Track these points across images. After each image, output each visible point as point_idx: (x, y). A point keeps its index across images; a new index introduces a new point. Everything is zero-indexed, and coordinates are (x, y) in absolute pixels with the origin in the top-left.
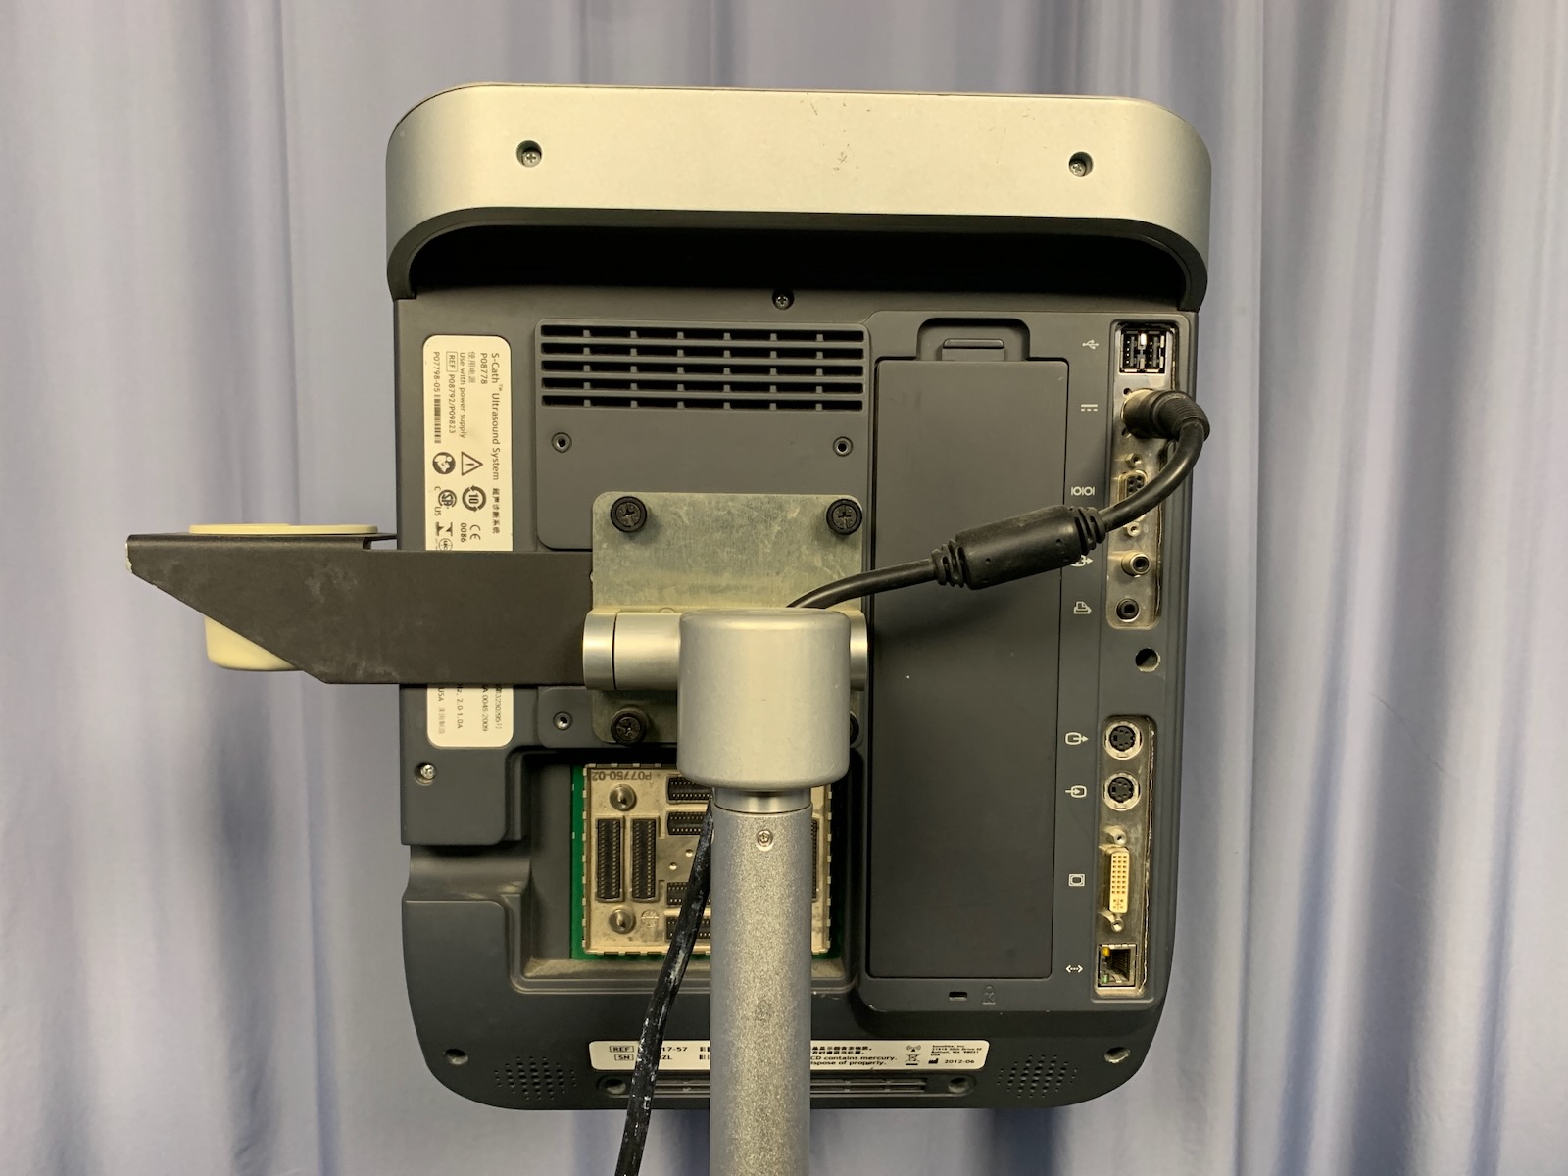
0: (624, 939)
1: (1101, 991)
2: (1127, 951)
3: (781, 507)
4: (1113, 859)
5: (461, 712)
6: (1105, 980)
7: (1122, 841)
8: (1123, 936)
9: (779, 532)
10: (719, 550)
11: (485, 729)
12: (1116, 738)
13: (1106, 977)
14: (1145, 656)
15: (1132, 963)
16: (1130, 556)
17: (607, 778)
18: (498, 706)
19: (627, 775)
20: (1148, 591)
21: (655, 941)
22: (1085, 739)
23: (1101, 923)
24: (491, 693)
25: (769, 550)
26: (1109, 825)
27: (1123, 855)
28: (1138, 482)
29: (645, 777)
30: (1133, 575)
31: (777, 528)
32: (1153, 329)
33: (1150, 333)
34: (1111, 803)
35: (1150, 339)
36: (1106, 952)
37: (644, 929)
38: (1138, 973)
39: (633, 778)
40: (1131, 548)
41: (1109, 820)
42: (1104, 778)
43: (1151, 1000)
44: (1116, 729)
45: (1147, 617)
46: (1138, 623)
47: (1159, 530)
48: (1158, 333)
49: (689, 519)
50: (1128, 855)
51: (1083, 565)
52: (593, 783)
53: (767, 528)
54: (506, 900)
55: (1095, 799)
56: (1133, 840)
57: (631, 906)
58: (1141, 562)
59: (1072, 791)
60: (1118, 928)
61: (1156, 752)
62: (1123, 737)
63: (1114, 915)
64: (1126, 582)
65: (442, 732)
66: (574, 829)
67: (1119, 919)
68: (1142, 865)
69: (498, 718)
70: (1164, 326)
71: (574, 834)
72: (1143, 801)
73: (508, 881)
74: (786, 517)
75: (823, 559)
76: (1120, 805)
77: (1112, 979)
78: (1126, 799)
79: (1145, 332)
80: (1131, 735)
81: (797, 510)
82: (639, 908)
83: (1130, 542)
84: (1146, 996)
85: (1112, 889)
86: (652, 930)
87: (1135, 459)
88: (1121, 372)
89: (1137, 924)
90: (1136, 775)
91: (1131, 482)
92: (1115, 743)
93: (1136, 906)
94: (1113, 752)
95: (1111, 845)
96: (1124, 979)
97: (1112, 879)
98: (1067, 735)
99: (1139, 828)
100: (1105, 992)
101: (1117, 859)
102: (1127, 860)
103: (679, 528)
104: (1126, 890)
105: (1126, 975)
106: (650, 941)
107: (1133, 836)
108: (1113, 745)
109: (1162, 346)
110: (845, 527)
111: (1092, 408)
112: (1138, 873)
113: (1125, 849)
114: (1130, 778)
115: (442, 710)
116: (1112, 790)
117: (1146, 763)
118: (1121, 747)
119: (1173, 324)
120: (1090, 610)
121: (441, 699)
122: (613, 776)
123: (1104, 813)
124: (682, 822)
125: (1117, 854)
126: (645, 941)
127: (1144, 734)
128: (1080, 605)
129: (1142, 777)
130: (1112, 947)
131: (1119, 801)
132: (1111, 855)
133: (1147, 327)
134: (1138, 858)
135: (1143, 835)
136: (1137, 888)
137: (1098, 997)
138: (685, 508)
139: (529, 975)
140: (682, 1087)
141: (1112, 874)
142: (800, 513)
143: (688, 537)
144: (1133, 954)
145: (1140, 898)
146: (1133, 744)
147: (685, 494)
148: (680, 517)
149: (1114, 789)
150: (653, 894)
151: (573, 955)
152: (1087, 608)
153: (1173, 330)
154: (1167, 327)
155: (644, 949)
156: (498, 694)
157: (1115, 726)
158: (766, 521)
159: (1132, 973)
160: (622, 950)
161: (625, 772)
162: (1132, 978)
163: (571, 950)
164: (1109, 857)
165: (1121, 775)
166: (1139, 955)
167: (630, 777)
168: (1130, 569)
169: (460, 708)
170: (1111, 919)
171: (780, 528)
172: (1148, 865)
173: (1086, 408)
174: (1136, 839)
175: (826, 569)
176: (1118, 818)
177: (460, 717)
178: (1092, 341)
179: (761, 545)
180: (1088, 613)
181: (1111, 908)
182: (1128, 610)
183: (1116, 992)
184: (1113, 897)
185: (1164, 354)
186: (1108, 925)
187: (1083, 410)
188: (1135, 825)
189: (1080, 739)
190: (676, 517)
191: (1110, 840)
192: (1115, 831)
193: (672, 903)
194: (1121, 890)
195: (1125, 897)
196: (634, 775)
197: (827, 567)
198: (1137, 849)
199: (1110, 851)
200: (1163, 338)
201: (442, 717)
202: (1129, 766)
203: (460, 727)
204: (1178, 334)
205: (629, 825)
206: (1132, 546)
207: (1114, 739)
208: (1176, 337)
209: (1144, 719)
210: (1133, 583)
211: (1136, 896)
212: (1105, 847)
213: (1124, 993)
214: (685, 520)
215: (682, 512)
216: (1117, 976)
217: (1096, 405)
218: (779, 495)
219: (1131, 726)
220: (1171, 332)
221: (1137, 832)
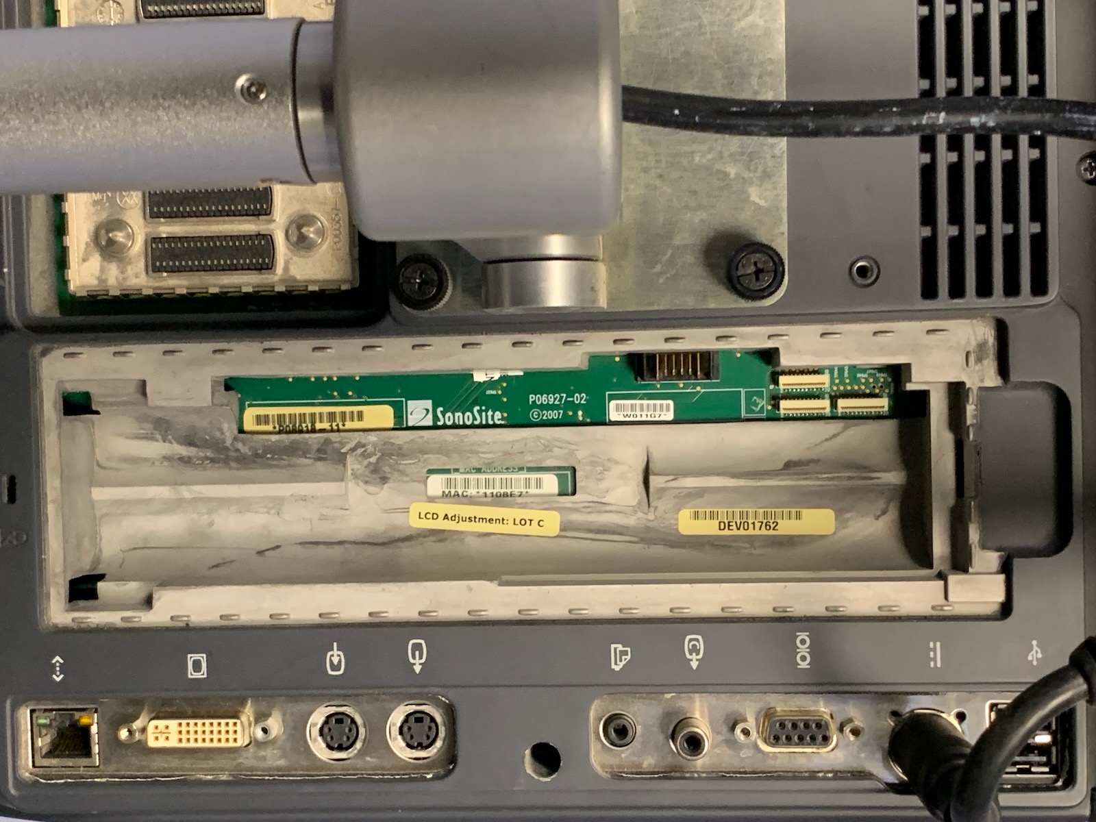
1: (24, 715)
2: (88, 753)
3: (767, 175)
4: (231, 721)
6: (42, 721)
7: (259, 734)
8: (112, 743)
9: (726, 175)
10: (696, 79)
12: (419, 720)
13: (47, 721)
14: (547, 757)
15: (69, 762)
16: (702, 728)
20: (648, 762)
22: (417, 669)
23: (130, 710)
25: (697, 159)
26: (284, 715)
27: (239, 736)
28: (820, 738)
30: (673, 737)
31: (732, 171)
32: (1061, 753)
33: (1054, 749)
34: (318, 717)
35: (1043, 750)
36: (85, 721)
38: (54, 772)
40: (716, 731)
41: (292, 714)
42: (356, 706)
43: (13, 791)
44: (433, 720)
45: (611, 760)
46: (599, 746)
47: (745, 773)
48: (1054, 761)
49: (743, 29)
50: (238, 744)
51: (688, 656)
53: (731, 155)
55: (323, 689)
56: (262, 753)
58: (694, 743)
59: (335, 652)
60: (123, 734)
61: (401, 780)
62: (419, 730)
63: (144, 730)
64: (663, 727)
67: (137, 736)
68: (223, 770)
70: (1066, 768)
72: (323, 765)
74: (751, 184)
75: (686, 246)
76: (316, 731)
77: (44, 731)
78: (325, 740)
79: (1054, 741)
80: (425, 743)
81: (762, 203)
83: (725, 729)
84: (19, 783)
85: (184, 722)
87: (856, 732)
88: (993, 706)
89: (134, 766)
90: (362, 753)
91: (819, 725)
92: (412, 719)
93: (159, 763)
94: (397, 716)
95: (252, 719)
96: (44, 751)
97: (200, 722)
98: (422, 642)
99: (282, 763)
100: (22, 722)
101: (231, 728)
102: (231, 744)
103: (729, 15)
104: (184, 745)
105: (51, 754)
107: (268, 752)
108: (408, 716)
109: (1033, 769)
110: (740, 273)
111: (935, 660)
112: (211, 764)
113: (247, 742)
114: (358, 745)
116: (339, 718)
117: (383, 768)
118: (405, 729)
119: (1070, 782)
120: (617, 668)
123: (303, 707)
125: (239, 728)
127: (430, 764)
128: (625, 653)
129: (359, 763)
130: (94, 729)
131: (321, 730)
132: (237, 718)
133: (1063, 741)
134: (235, 763)
135: (270, 769)
136: (187, 763)
137: (14, 709)
138: (761, 22)
141: (207, 722)
142: (758, 208)
143: (715, 28)
144: (85, 761)
145: (171, 769)
146: (410, 746)
147: (783, 21)
148: (746, 15)
149: (339, 721)
150: (149, 16)
152: (621, 665)
153: (1060, 783)
154: (1064, 775)
157: (439, 719)
158: (743, 154)
159: (54, 762)
162: (46, 762)
164: (235, 716)
165: (362, 731)
166: (82, 771)
168: (682, 729)
170: (137, 725)
171: (732, 176)
172: (224, 778)
173: (934, 650)
174: (264, 758)
175: (670, 252)
176: (295, 728)
178: (1040, 656)
179: (705, 148)
180: (613, 666)
181: (154, 723)
182: (619, 731)
183: (23, 738)
184: (173, 724)
185: (1020, 771)
186: (128, 719)
187: (931, 645)
188: (284, 756)
189: (417, 661)
190: (746, 7)
191: (261, 717)
192: (275, 724)
194: (184, 737)
195: (173, 743)
197: (672, 256)
198: (248, 760)
199: (244, 718)
200: (1047, 769)
202: (377, 741)
204: (1056, 789)
206: (718, 733)
207: (417, 718)
208: (1050, 788)
209: (451, 758)
210: (661, 737)
211: (174, 762)
212: (248, 712)
213: (23, 751)
214: (743, 24)
215: (753, 18)
216: (48, 739)
217: (939, 665)
218: (785, 173)
219: (439, 744)
220: (1056, 781)
221: (274, 759)
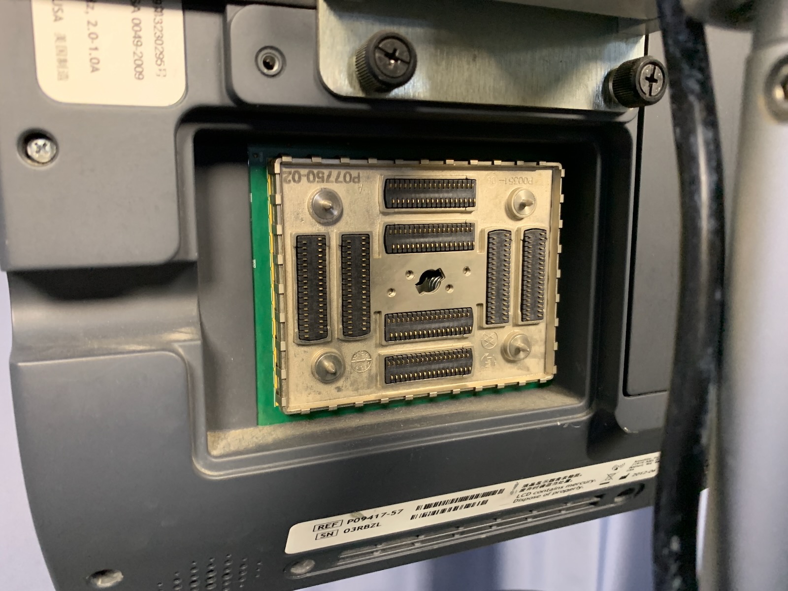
0: (331, 389)
5: (96, 43)
11: (140, 75)
17: (304, 179)
18: (159, 38)
19: (329, 176)
21: (368, 388)
24: (147, 14)
29: (352, 180)
37: (355, 375)
39: (337, 181)
52: (286, 186)
54: (181, 351)
57: (339, 349)
65: (63, 77)
66: (254, 257)
69: (160, 58)
71: (254, 261)
73: (173, 327)
82: (350, 349)
86: (365, 375)
106: (363, 388)
115: (61, 38)
121: (57, 19)
122: (311, 177)
124: (401, 236)
126: (357, 390)
139: (215, 453)
140: (372, 552)
150: (367, 331)
151: (260, 421)
155: (359, 400)
156: (158, 19)
160: (333, 404)
161: (326, 172)
163: (257, 414)
167: (333, 178)
169: (93, 36)
177: (95, 54)
193: (391, 339)
196: (338, 176)
201: (62, 51)
203: (94, 70)
205: (334, 243)
